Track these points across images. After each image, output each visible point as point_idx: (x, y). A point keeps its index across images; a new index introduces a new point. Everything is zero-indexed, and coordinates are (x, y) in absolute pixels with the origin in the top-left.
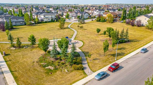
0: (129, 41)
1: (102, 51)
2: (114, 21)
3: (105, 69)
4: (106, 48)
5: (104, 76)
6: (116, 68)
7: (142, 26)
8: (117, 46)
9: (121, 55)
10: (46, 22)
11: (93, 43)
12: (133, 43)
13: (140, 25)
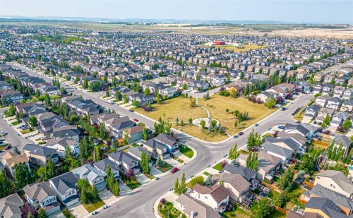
0: (249, 119)
1: (234, 127)
2: (237, 96)
3: (237, 135)
4: (236, 125)
5: (236, 137)
6: (241, 134)
7: (262, 102)
8: (242, 123)
9: (244, 128)
10: (170, 98)
11: (226, 121)
12: (251, 121)
13: (260, 102)
